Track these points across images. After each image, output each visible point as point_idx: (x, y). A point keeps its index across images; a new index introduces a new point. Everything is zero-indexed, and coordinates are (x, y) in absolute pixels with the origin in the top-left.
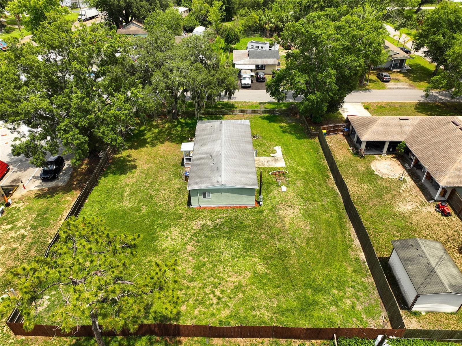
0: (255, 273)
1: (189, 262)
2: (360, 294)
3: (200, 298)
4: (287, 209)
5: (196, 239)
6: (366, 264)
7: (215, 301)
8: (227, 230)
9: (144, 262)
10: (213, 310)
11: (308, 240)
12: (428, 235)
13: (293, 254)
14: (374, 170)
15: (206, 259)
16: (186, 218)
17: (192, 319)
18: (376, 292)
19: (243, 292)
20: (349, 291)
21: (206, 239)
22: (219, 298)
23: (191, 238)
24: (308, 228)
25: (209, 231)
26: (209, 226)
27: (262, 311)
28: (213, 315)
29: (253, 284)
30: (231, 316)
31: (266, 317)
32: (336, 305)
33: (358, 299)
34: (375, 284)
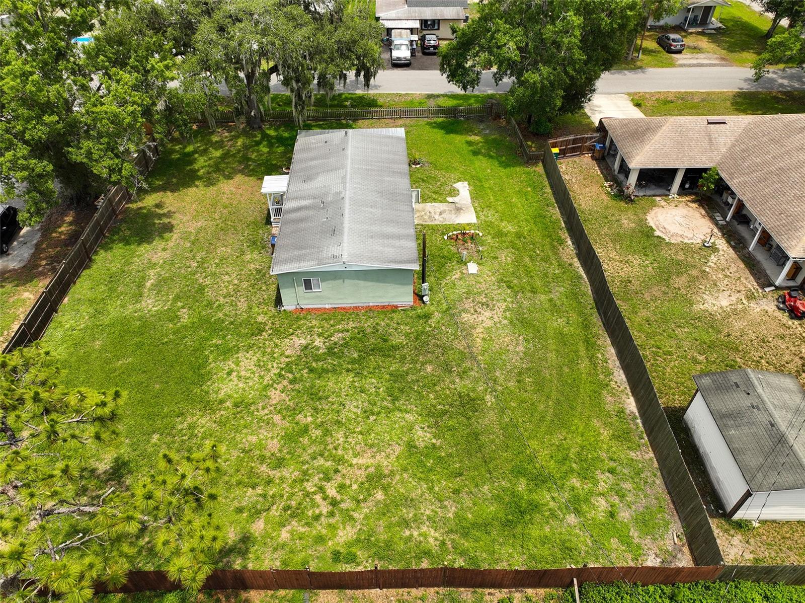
0: (411, 446)
1: (274, 425)
2: (627, 486)
3: (294, 503)
4: (479, 310)
5: (290, 376)
6: (639, 421)
7: (325, 509)
8: (355, 355)
9: (180, 427)
10: (320, 528)
11: (520, 374)
12: (761, 358)
13: (489, 404)
14: (654, 227)
15: (309, 419)
16: (270, 332)
17: (275, 549)
18: (659, 481)
19: (385, 489)
20: (604, 481)
21: (312, 375)
22: (334, 503)
23: (280, 375)
24: (521, 348)
25: (317, 359)
26: (318, 349)
27: (424, 529)
28: (320, 539)
29: (405, 470)
30: (358, 541)
31: (431, 540)
32: (578, 512)
33: (623, 496)
34: (656, 465)
